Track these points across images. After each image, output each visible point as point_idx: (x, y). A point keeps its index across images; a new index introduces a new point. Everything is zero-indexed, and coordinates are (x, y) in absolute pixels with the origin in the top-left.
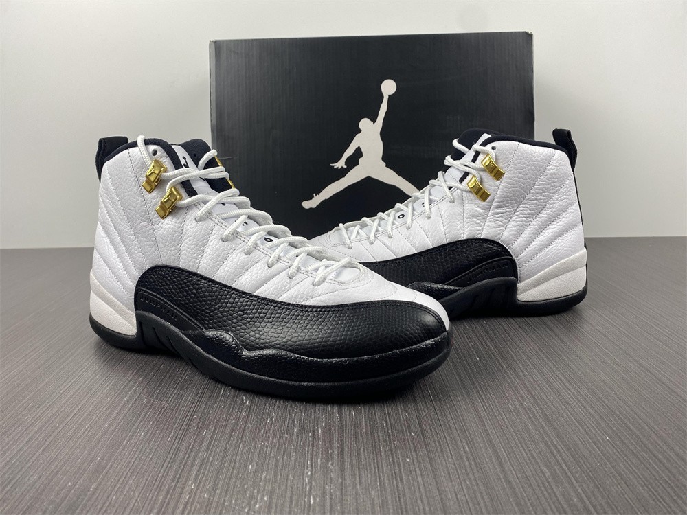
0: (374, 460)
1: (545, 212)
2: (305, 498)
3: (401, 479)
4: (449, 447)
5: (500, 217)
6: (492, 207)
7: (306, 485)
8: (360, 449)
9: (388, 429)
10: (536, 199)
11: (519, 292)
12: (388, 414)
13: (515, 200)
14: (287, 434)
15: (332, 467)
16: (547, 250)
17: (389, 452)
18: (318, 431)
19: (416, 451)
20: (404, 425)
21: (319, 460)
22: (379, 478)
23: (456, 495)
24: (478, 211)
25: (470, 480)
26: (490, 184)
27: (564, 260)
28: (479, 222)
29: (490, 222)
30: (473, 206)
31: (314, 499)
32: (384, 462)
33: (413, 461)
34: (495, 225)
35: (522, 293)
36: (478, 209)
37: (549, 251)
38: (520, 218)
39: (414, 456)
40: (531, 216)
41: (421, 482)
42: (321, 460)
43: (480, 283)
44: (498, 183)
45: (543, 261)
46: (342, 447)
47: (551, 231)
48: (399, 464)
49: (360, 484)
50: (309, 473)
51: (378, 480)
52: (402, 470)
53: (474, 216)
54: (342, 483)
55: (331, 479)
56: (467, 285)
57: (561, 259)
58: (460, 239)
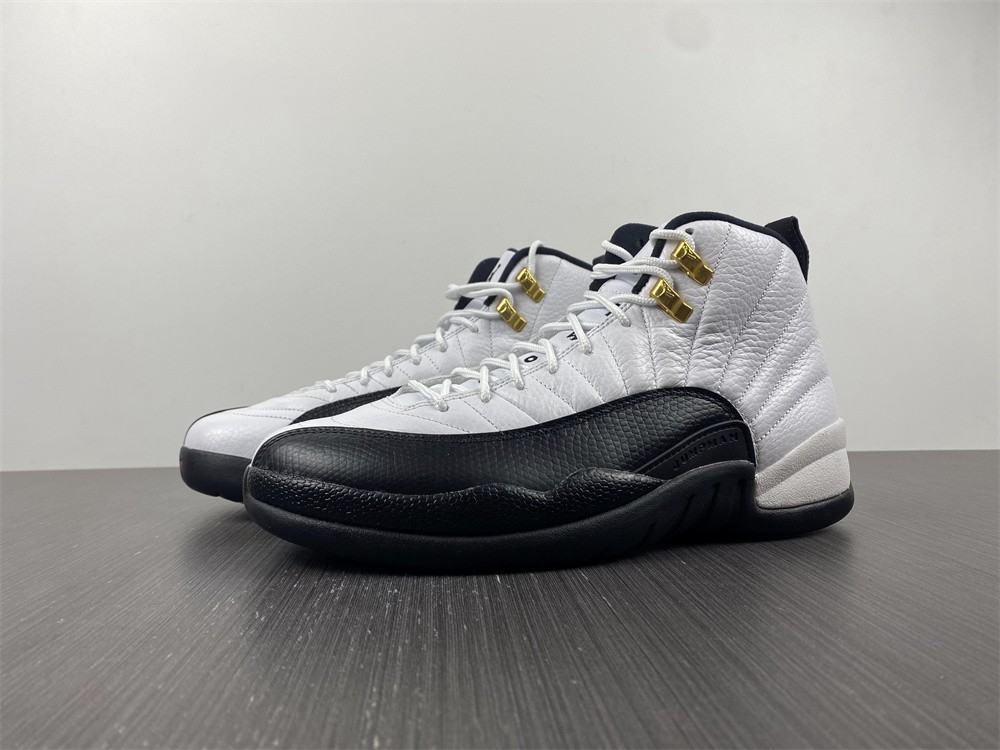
0: (506, 683)
1: (782, 345)
2: (362, 737)
3: (563, 707)
4: (651, 663)
5: (715, 349)
6: (699, 332)
7: (366, 720)
8: (478, 671)
9: (532, 644)
10: (769, 321)
11: (758, 490)
12: (532, 626)
13: (735, 319)
14: (334, 654)
15: (421, 695)
16: (794, 411)
17: (537, 673)
18: (396, 650)
19: (588, 669)
20: (563, 638)
21: (395, 687)
22: (519, 706)
23: (677, 726)
24: (675, 339)
25: (701, 704)
26: (690, 292)
27: (822, 431)
28: (679, 357)
29: (698, 358)
30: (666, 331)
31: (382, 740)
32: (527, 686)
33: (585, 683)
34: (708, 363)
35: (764, 491)
36: (674, 336)
37: (797, 413)
38: (746, 352)
39: (586, 677)
40: (763, 350)
41: (603, 710)
42: (400, 686)
43: (694, 472)
44: (703, 289)
45: (791, 431)
46: (443, 668)
47: (795, 378)
48: (557, 689)
49: (479, 715)
50: (374, 705)
51: (515, 709)
52: (563, 695)
53: (669, 348)
54: (441, 716)
55: (419, 710)
56: (672, 475)
57: (817, 428)
58: (650, 389)
